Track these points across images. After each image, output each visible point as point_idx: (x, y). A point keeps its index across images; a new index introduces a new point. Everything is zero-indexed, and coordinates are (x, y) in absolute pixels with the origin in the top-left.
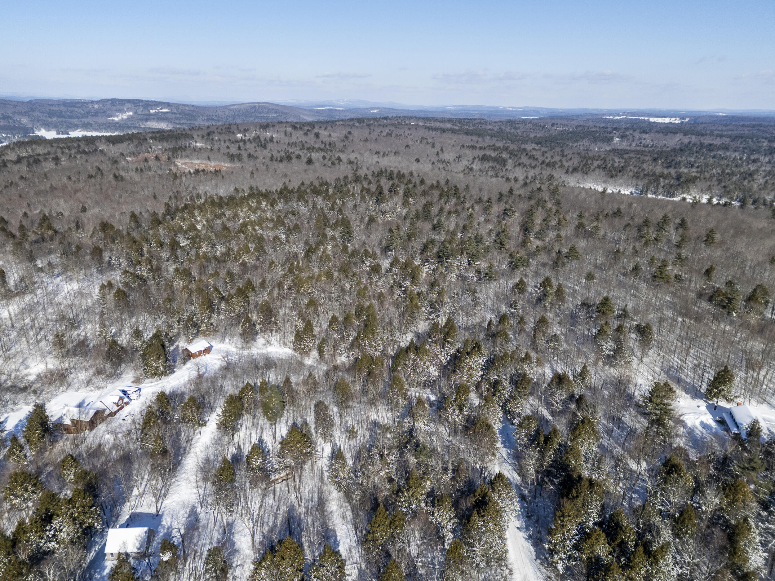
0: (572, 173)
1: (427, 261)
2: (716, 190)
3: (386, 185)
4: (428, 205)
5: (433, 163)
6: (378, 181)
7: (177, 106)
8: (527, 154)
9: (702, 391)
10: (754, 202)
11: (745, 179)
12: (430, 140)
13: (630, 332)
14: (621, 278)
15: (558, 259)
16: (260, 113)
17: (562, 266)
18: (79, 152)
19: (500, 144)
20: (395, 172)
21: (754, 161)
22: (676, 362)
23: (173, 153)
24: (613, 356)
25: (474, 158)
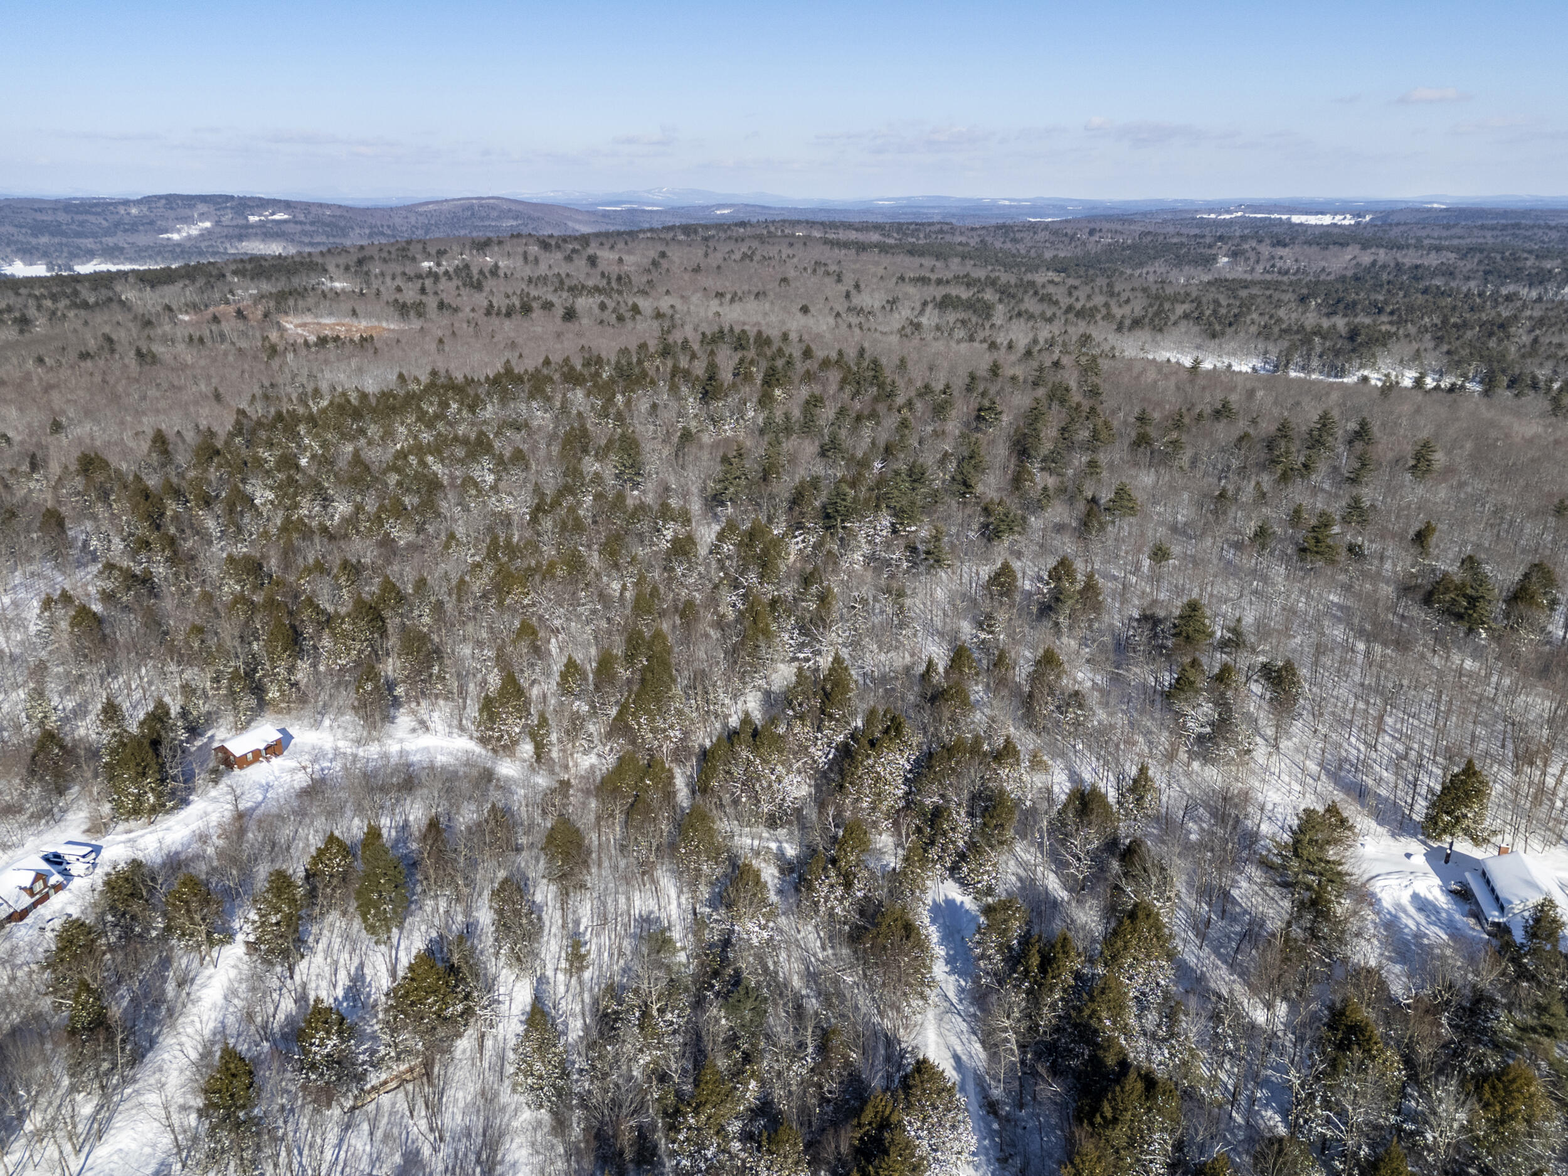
0: (1130, 329)
1: (800, 526)
2: (1432, 360)
3: (727, 361)
4: (815, 402)
5: (838, 315)
6: (712, 353)
7: (306, 207)
8: (1036, 293)
9: (1415, 817)
10: (1512, 384)
11: (1491, 335)
12: (832, 268)
13: (1248, 679)
14: (1230, 554)
15: (1088, 515)
16: (482, 219)
17: (1099, 530)
18: (74, 305)
19: (980, 273)
20: (752, 333)
21: (1509, 298)
22: (1354, 746)
23: (278, 303)
24: (1211, 738)
25: (925, 304)
